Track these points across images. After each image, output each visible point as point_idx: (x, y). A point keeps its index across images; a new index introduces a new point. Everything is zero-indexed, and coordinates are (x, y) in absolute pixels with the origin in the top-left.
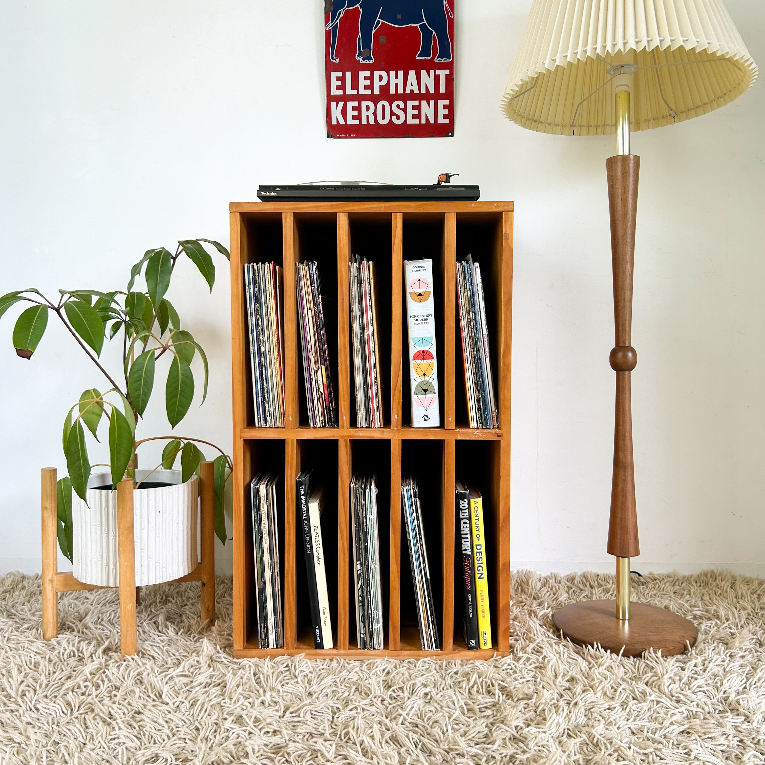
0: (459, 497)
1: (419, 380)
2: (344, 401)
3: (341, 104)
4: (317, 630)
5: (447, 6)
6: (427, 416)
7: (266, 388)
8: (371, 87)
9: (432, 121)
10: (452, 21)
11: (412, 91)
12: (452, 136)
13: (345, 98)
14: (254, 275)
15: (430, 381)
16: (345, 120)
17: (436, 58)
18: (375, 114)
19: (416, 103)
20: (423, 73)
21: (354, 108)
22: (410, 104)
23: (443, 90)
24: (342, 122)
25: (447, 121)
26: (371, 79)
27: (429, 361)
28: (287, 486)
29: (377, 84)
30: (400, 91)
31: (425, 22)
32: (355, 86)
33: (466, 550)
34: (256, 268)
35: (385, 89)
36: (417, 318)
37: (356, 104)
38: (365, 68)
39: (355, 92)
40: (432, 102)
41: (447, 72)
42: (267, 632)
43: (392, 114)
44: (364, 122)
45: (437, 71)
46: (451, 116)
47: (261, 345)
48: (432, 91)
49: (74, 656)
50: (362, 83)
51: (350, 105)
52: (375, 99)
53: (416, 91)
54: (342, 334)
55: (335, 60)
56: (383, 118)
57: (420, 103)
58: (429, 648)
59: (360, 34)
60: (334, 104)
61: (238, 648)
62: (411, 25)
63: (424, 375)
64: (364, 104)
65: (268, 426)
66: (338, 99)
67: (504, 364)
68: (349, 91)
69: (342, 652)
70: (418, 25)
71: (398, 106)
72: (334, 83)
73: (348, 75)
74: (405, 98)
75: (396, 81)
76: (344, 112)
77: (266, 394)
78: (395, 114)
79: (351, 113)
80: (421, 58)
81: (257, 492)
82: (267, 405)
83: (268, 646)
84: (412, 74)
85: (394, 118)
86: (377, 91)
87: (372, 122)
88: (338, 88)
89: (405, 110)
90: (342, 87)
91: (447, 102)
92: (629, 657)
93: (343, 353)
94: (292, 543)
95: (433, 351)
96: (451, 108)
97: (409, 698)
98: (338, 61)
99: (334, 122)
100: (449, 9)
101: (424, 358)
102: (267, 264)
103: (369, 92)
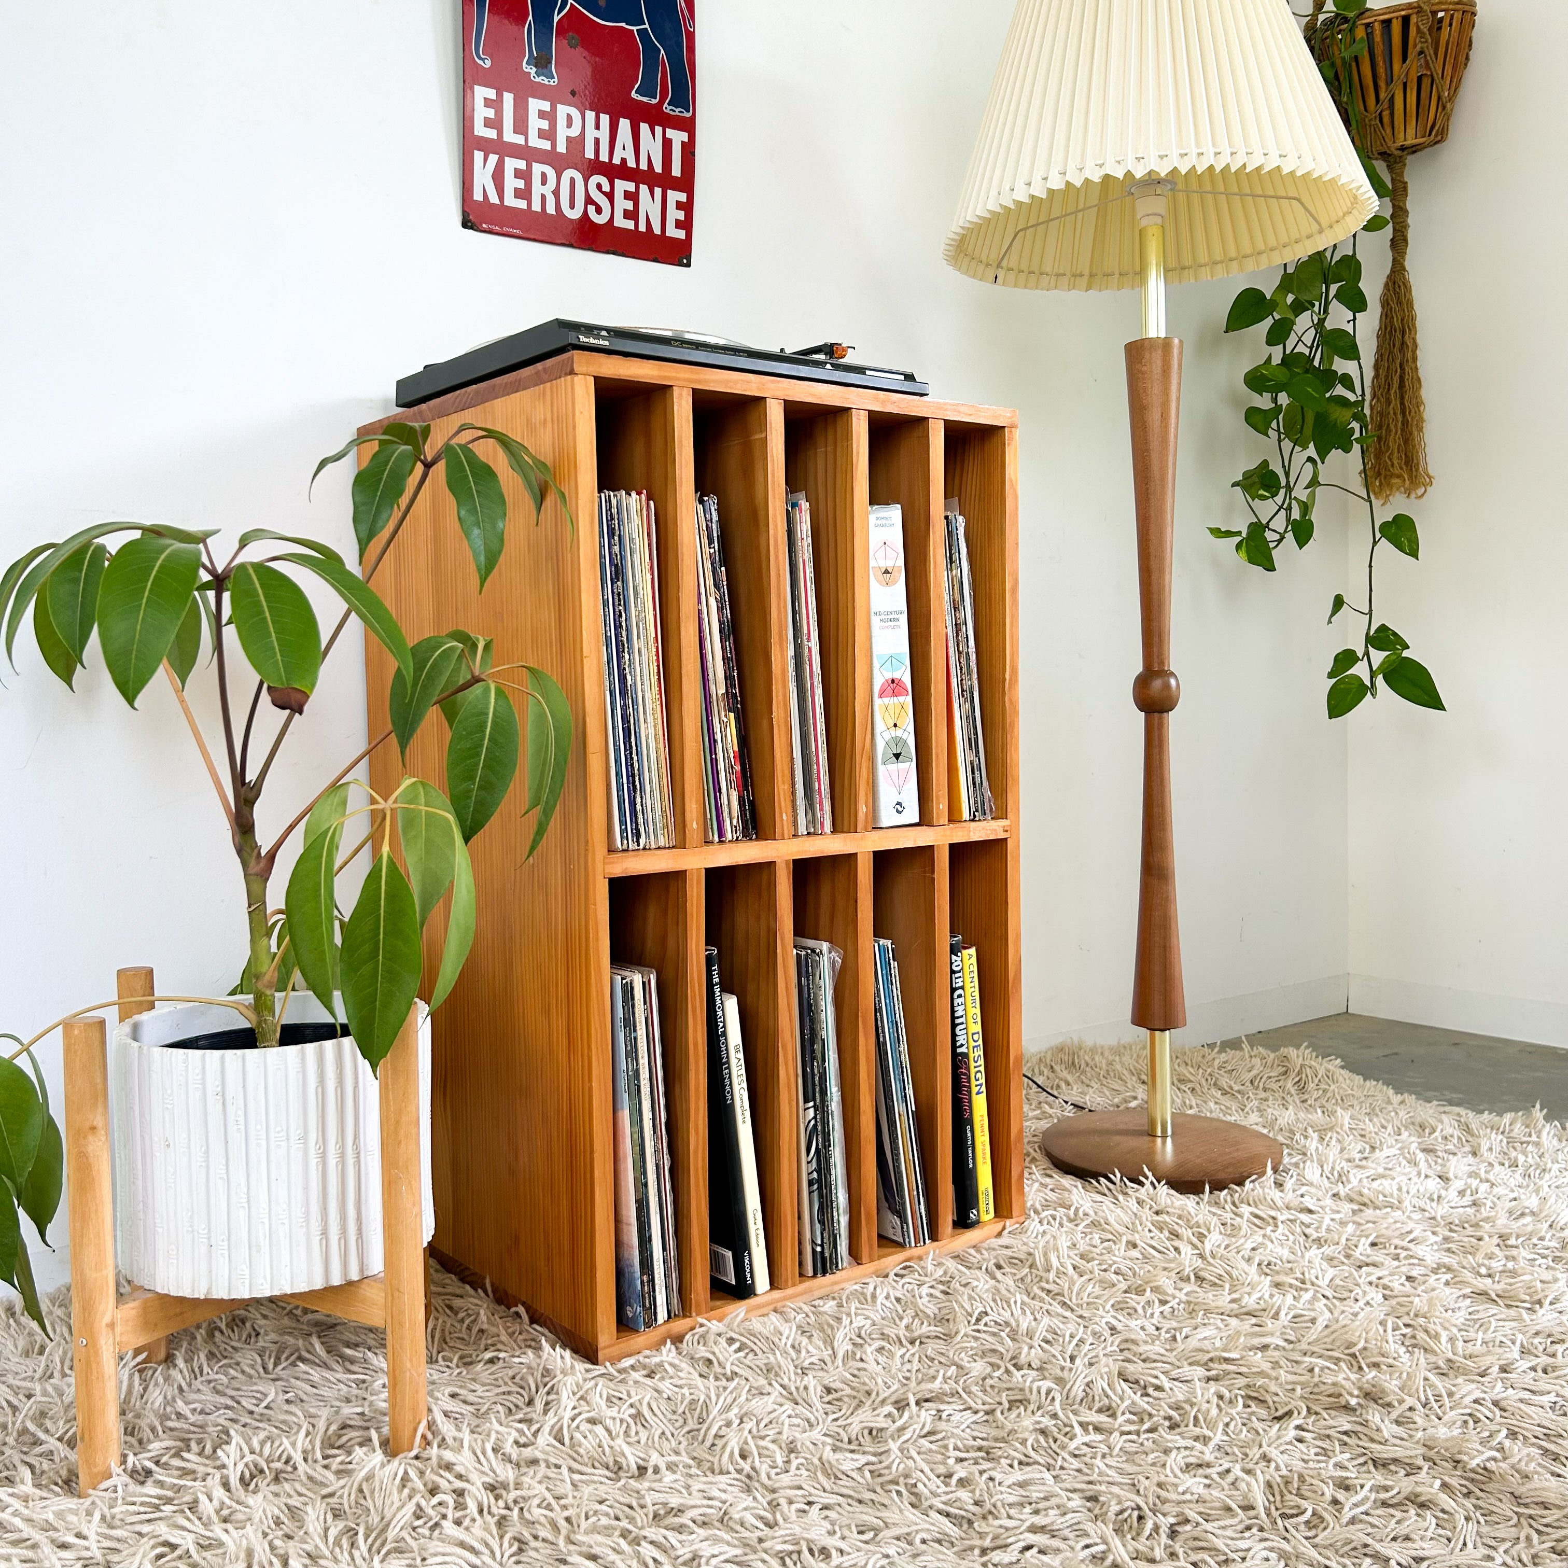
1: (887, 736)
2: (784, 783)
3: (493, 159)
4: (747, 1262)
5: (683, 5)
6: (901, 805)
8: (549, 135)
9: (657, 230)
10: (691, 37)
11: (624, 160)
12: (688, 265)
13: (502, 149)
15: (904, 737)
16: (501, 196)
17: (666, 105)
18: (556, 193)
19: (631, 186)
20: (644, 128)
21: (518, 174)
22: (622, 186)
23: (676, 171)
24: (494, 199)
25: (681, 234)
26: (549, 116)
27: (902, 699)
28: (692, 969)
29: (563, 133)
30: (604, 157)
31: (647, 26)
32: (521, 126)
33: (962, 1045)
34: (614, 502)
35: (576, 143)
36: (883, 617)
37: (522, 165)
38: (541, 92)
39: (519, 140)
40: (658, 191)
41: (684, 137)
42: (654, 1291)
43: (589, 200)
44: (536, 207)
45: (668, 130)
46: (686, 224)
47: (627, 671)
48: (658, 169)
50: (536, 124)
51: (511, 164)
52: (559, 163)
53: (631, 164)
54: (778, 646)
55: (483, 60)
56: (572, 206)
57: (637, 188)
58: (917, 1242)
59: (530, 18)
60: (478, 156)
61: (607, 1343)
62: (623, 25)
63: (895, 725)
64: (538, 169)
65: (642, 846)
66: (487, 146)
67: (1010, 700)
68: (510, 136)
69: (789, 1291)
70: (635, 28)
71: (599, 186)
72: (481, 113)
73: (508, 98)
74: (615, 171)
75: (597, 134)
76: (498, 177)
78: (593, 203)
79: (511, 183)
80: (640, 98)
81: (631, 991)
82: (639, 803)
83: (656, 1320)
84: (624, 125)
85: (591, 209)
86: (562, 148)
87: (551, 209)
88: (488, 123)
89: (610, 196)
90: (495, 123)
91: (683, 197)
93: (780, 686)
94: (701, 1089)
95: (907, 680)
96: (687, 207)
98: (488, 64)
99: (478, 196)
100: (686, 12)
101: (894, 694)
102: (634, 494)
103: (546, 145)
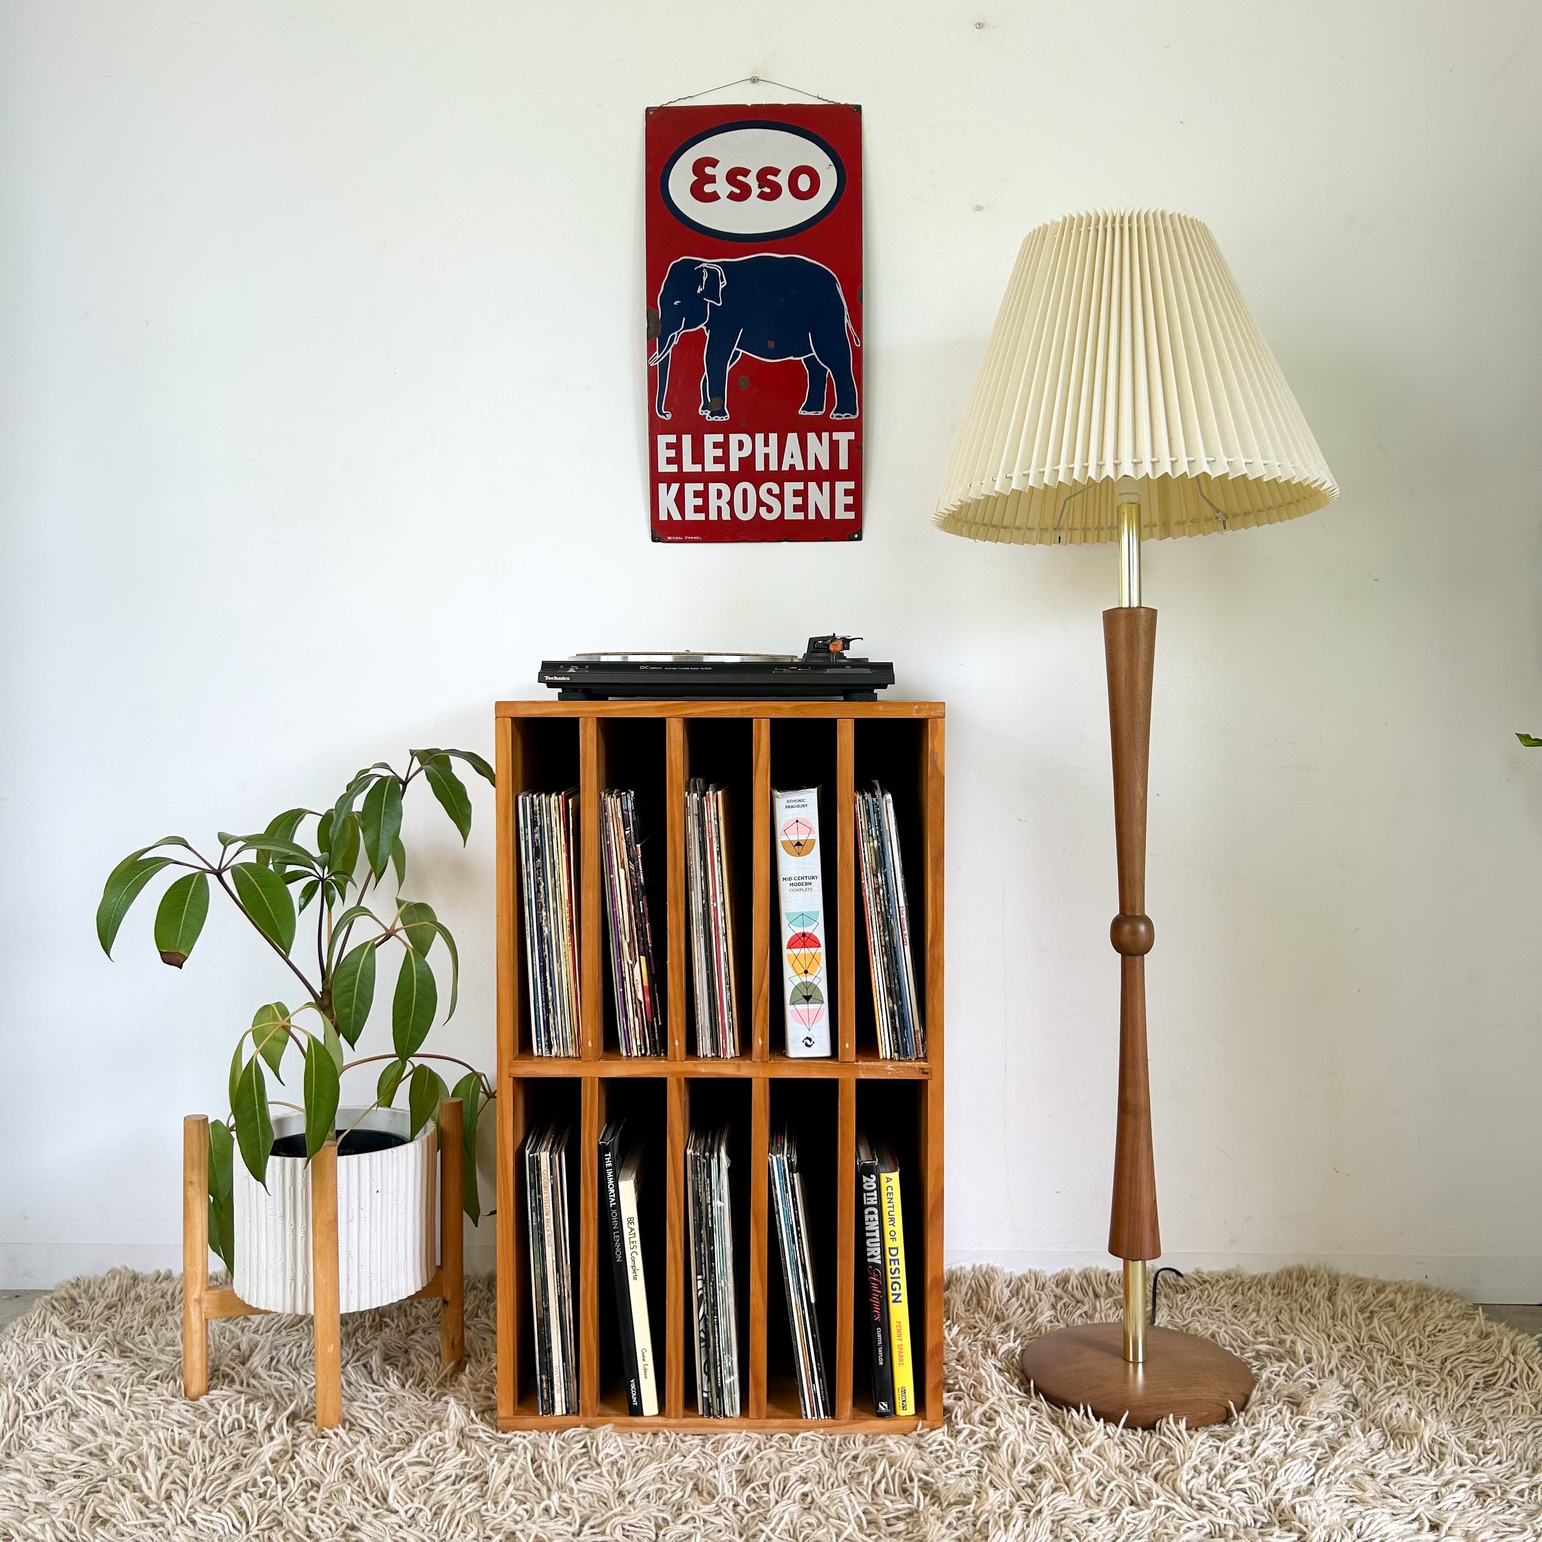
0: (863, 1171)
1: (797, 981)
2: (676, 1013)
3: (675, 487)
4: (633, 1387)
5: (851, 327)
6: (810, 1040)
7: (550, 994)
8: (724, 459)
9: (826, 515)
10: (858, 353)
11: (792, 467)
12: (860, 539)
13: (682, 478)
14: (533, 813)
15: (815, 982)
16: (682, 513)
17: (832, 413)
18: (731, 503)
19: (800, 486)
20: (811, 437)
21: (697, 494)
22: (789, 487)
23: (843, 464)
24: (677, 516)
25: (851, 515)
26: (724, 446)
27: (813, 950)
28: (584, 1153)
29: (735, 456)
30: (773, 467)
31: (814, 353)
32: (698, 457)
33: (873, 1256)
34: (536, 802)
35: (747, 463)
36: (793, 881)
37: (700, 487)
38: (714, 428)
39: (698, 468)
40: (826, 485)
41: (851, 435)
42: (552, 1389)
43: (760, 503)
44: (713, 516)
45: (834, 434)
46: (857, 507)
47: (544, 924)
48: (825, 466)
49: (240, 1427)
50: (710, 453)
51: (690, 488)
52: (731, 479)
53: (800, 467)
54: (673, 908)
55: (665, 415)
56: (745, 510)
57: (806, 486)
58: (813, 1415)
59: (706, 373)
60: (662, 487)
61: (504, 1415)
62: (792, 358)
63: (806, 972)
64: (713, 487)
65: (553, 1054)
66: (669, 479)
67: (933, 957)
68: (689, 467)
69: (673, 1421)
70: (802, 358)
71: (770, 491)
72: (664, 454)
73: (687, 440)
74: (781, 477)
75: (767, 450)
76: (680, 500)
77: (550, 1003)
78: (764, 504)
79: (691, 502)
80: (807, 413)
81: (536, 1164)
82: (551, 1021)
83: (553, 1411)
84: (792, 439)
85: (763, 511)
86: (734, 467)
87: (726, 516)
88: (670, 461)
89: (780, 497)
90: (677, 460)
91: (851, 485)
92: (1136, 1429)
93: (674, 939)
94: (591, 1246)
95: (820, 935)
96: (857, 494)
97: (777, 1502)
98: (669, 416)
99: (663, 517)
100: (854, 333)
101: (805, 946)
102: (553, 796)
103: (721, 468)
